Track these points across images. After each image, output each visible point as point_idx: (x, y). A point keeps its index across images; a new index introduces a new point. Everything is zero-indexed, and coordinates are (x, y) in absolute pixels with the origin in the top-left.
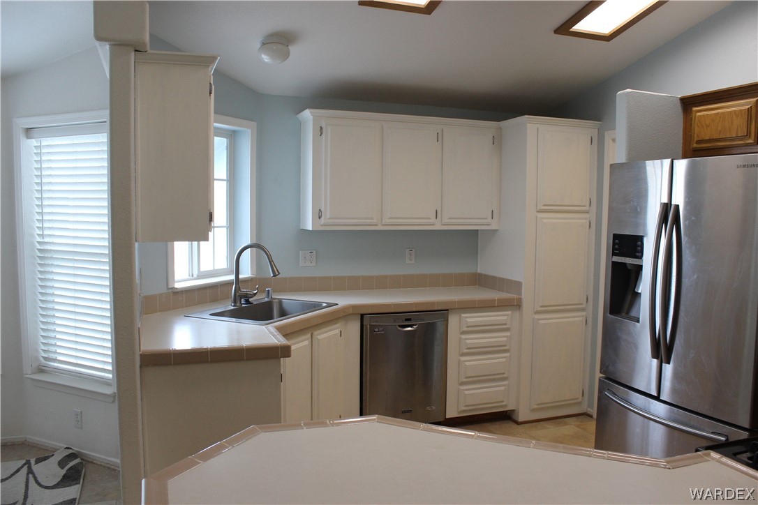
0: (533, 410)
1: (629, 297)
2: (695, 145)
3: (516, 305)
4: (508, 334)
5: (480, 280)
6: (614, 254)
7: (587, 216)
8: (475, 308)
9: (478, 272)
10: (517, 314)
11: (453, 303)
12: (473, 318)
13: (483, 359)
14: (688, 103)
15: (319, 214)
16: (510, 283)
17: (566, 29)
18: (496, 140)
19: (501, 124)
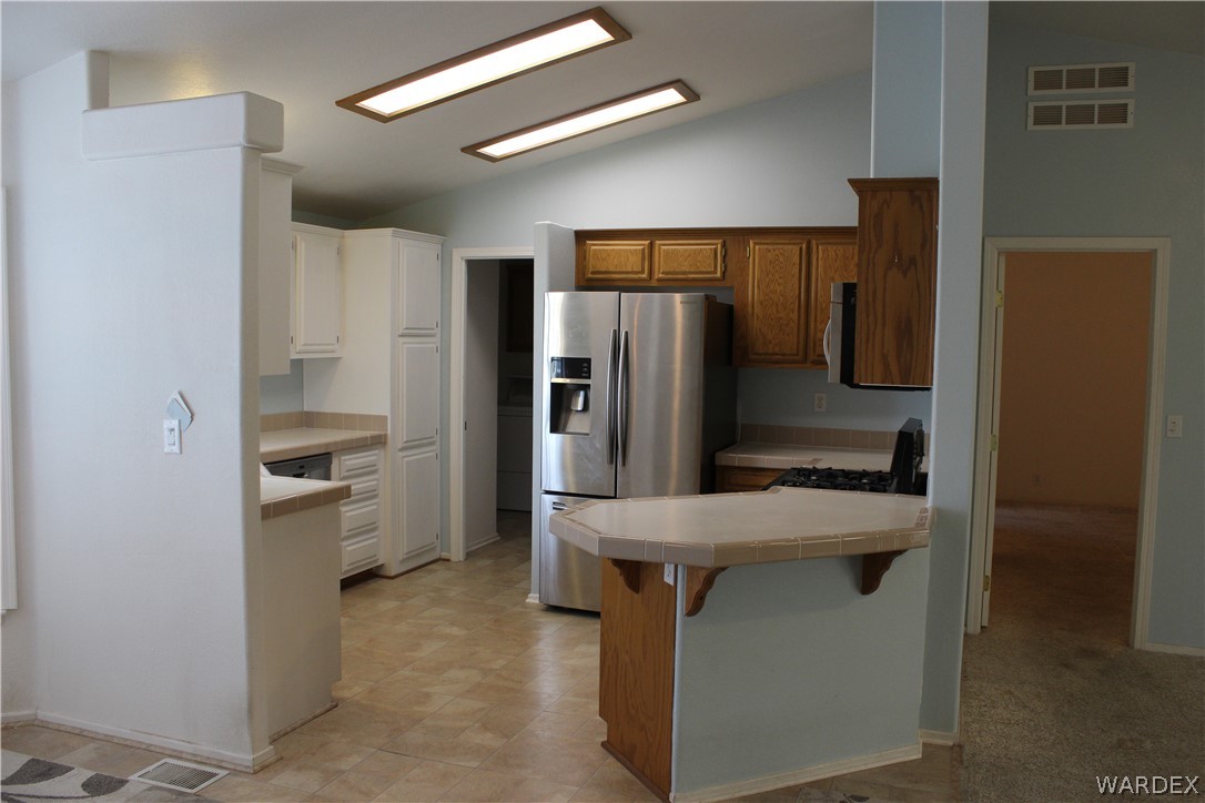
0: (403, 561)
1: (563, 416)
2: (590, 276)
3: (379, 442)
4: (376, 476)
5: (308, 420)
7: (435, 339)
8: (352, 448)
9: (306, 409)
10: (382, 453)
11: (336, 443)
12: (350, 461)
13: (368, 506)
14: (582, 237)
16: (364, 420)
17: (472, 149)
18: (340, 252)
19: (348, 233)
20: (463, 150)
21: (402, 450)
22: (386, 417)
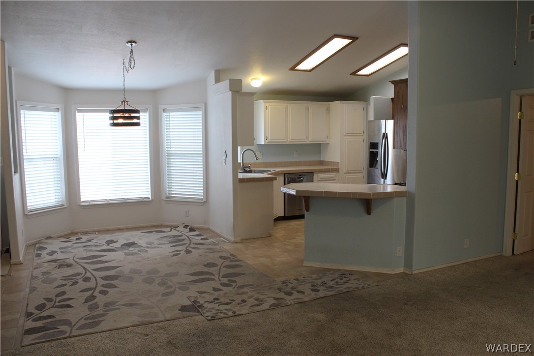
1: (375, 162)
3: (337, 170)
5: (321, 163)
6: (370, 149)
7: (362, 137)
8: (323, 171)
9: (321, 160)
10: (338, 174)
11: (315, 170)
12: (322, 175)
15: (266, 138)
16: (334, 163)
17: (354, 74)
18: (328, 109)
19: (330, 103)
20: (351, 74)
21: (345, 173)
22: (338, 163)
